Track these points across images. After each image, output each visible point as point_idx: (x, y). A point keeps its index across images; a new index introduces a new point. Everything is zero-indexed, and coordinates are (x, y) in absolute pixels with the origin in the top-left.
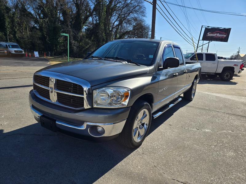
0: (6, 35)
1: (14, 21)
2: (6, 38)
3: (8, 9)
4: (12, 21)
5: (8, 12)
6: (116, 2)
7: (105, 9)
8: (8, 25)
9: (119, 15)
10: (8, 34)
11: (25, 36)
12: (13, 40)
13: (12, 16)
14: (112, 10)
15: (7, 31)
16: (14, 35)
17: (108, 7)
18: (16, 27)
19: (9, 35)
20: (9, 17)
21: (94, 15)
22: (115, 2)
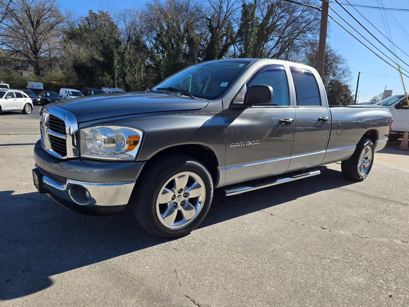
0: (113, 78)
1: (124, 58)
2: (114, 83)
3: (118, 43)
4: (123, 59)
5: (117, 47)
6: (276, 18)
7: (256, 30)
8: (118, 64)
9: (280, 37)
10: (116, 77)
11: (137, 80)
12: (122, 86)
13: (122, 51)
14: (268, 31)
15: (115, 74)
16: (124, 78)
17: (262, 26)
18: (126, 67)
19: (117, 79)
20: (119, 53)
21: (238, 42)
22: (273, 18)
